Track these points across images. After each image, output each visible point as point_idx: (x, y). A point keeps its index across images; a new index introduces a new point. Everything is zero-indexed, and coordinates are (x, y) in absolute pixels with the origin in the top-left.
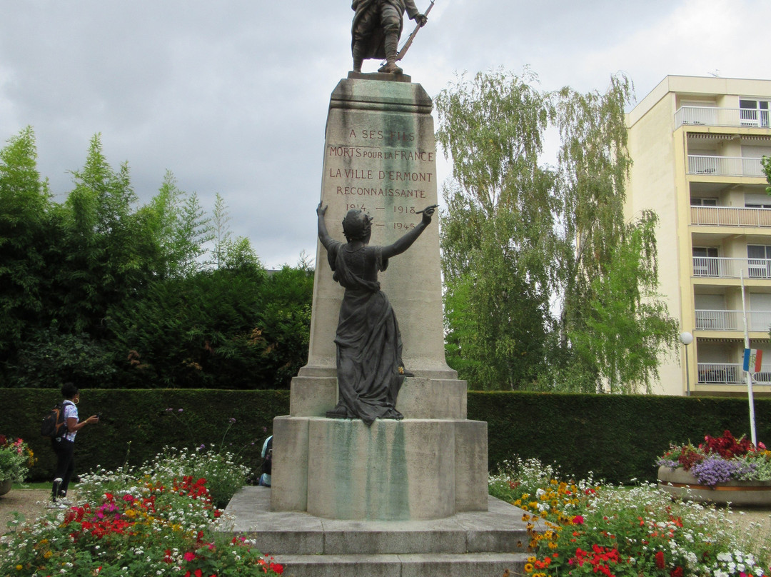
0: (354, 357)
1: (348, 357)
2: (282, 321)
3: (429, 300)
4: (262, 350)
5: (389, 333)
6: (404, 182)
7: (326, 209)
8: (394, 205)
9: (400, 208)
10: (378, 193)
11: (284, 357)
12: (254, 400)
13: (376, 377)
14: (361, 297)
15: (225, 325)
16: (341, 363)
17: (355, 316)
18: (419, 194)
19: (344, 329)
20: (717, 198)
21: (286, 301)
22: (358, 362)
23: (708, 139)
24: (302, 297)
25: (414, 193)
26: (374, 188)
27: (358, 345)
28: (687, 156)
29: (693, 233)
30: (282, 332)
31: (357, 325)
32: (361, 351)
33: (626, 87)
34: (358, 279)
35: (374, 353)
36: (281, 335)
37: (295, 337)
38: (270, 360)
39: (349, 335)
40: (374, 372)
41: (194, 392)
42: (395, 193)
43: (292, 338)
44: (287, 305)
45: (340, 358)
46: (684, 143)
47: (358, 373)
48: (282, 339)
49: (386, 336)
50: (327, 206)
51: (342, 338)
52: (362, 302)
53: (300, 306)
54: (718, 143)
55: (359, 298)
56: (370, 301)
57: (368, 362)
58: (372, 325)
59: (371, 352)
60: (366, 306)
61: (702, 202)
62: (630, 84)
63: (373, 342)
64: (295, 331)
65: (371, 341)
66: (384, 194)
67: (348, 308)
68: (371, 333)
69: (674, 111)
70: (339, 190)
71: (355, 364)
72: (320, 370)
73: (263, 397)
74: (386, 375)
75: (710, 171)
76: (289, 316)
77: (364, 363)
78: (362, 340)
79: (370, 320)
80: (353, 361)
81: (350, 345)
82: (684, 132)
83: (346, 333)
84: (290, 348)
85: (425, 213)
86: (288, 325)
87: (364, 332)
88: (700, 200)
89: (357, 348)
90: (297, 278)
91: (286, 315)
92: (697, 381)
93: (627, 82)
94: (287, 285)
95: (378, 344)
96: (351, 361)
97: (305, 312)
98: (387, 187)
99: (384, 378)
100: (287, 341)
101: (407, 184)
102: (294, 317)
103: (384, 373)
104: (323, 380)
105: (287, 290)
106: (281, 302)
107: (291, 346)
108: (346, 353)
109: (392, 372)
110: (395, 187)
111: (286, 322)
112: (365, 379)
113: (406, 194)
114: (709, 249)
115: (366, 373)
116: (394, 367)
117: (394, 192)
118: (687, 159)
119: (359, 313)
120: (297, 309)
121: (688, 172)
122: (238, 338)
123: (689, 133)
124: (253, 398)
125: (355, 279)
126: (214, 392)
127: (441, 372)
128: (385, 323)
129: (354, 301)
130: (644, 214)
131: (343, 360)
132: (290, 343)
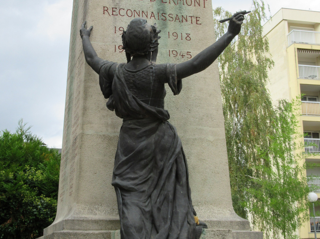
0: (141, 204)
1: (133, 203)
2: (4, 181)
3: (211, 138)
5: (180, 173)
6: (178, 6)
7: (91, 29)
8: (168, 30)
9: (175, 34)
10: (149, 16)
11: (5, 215)
13: (170, 229)
14: (147, 128)
16: (125, 211)
17: (140, 151)
18: (194, 20)
19: (125, 168)
20: (317, 96)
21: (8, 162)
22: (147, 209)
23: (311, 53)
24: (23, 159)
25: (189, 19)
26: (145, 10)
27: (145, 188)
28: (298, 65)
29: (303, 121)
30: (5, 191)
31: (143, 162)
32: (150, 196)
33: (263, 9)
34: (144, 104)
35: (166, 198)
36: (3, 194)
37: (17, 195)
39: (132, 176)
40: (169, 222)
42: (168, 18)
43: (14, 196)
44: (9, 166)
45: (122, 205)
46: (295, 56)
47: (148, 225)
48: (4, 197)
49: (178, 177)
50: (92, 27)
51: (123, 179)
52: (148, 134)
53: (20, 167)
54: (317, 58)
55: (144, 129)
56: (157, 132)
57: (159, 209)
58: (162, 163)
59: (162, 197)
60: (153, 139)
61: (307, 99)
62: (266, 7)
63: (164, 184)
64: (17, 190)
65: (162, 183)
66: (157, 18)
67: (130, 141)
68: (161, 173)
69: (287, 33)
70: (105, 9)
71: (143, 212)
72: (88, 221)
74: (182, 226)
75: (313, 77)
76: (11, 176)
77: (155, 211)
78: (150, 182)
79: (159, 157)
80: (140, 208)
81: (136, 188)
82: (295, 48)
83: (128, 173)
84: (12, 206)
85: (234, 19)
86: (10, 184)
87: (151, 171)
88: (306, 97)
89: (143, 192)
90: (17, 142)
91: (8, 175)
92: (310, 230)
93: (263, 5)
94: (9, 147)
95: (170, 187)
96: (138, 209)
97: (26, 172)
98: (159, 9)
99: (181, 230)
100: (9, 199)
101: (180, 9)
102: (15, 177)
103: (180, 224)
104: (94, 234)
105: (8, 152)
106: (3, 163)
107: (12, 204)
108: (131, 199)
109: (188, 223)
110: (168, 12)
111: (7, 181)
112: (158, 232)
113: (181, 19)
114: (313, 133)
115: (158, 223)
116: (189, 217)
117: (167, 16)
118: (298, 67)
119: (146, 148)
120: (18, 170)
121: (299, 77)
123: (299, 49)
125: (140, 105)
127: (231, 222)
128: (176, 161)
129: (138, 133)
130: (280, 103)
131: (127, 208)
132: (11, 201)
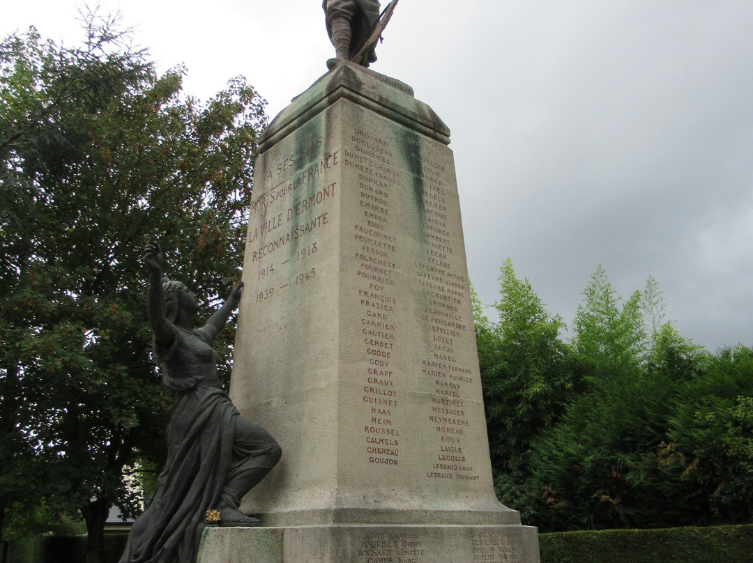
4: (681, 470)
6: (309, 210)
9: (303, 252)
10: (285, 241)
12: (666, 542)
15: (629, 442)
18: (322, 219)
25: (317, 222)
38: (693, 484)
41: (596, 534)
66: (291, 239)
70: (255, 255)
73: (676, 538)
98: (293, 228)
101: (311, 213)
110: (301, 224)
113: (310, 227)
122: (647, 458)
124: (664, 540)
126: (616, 533)
